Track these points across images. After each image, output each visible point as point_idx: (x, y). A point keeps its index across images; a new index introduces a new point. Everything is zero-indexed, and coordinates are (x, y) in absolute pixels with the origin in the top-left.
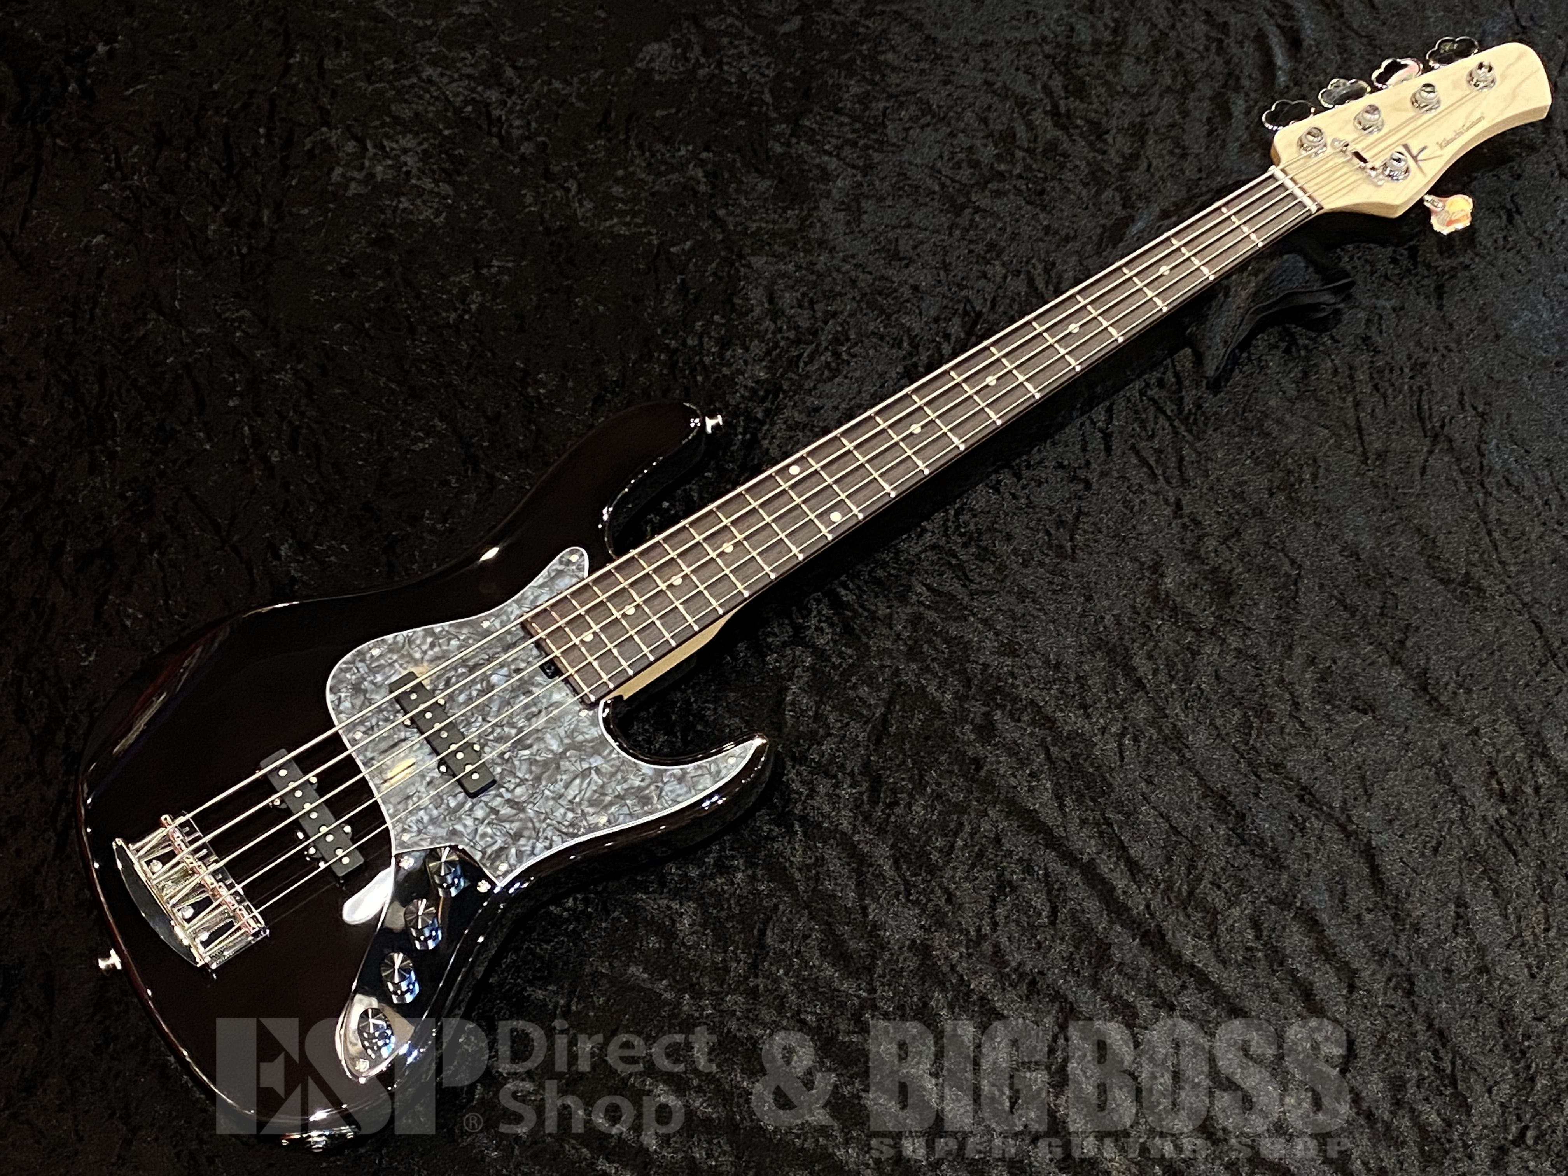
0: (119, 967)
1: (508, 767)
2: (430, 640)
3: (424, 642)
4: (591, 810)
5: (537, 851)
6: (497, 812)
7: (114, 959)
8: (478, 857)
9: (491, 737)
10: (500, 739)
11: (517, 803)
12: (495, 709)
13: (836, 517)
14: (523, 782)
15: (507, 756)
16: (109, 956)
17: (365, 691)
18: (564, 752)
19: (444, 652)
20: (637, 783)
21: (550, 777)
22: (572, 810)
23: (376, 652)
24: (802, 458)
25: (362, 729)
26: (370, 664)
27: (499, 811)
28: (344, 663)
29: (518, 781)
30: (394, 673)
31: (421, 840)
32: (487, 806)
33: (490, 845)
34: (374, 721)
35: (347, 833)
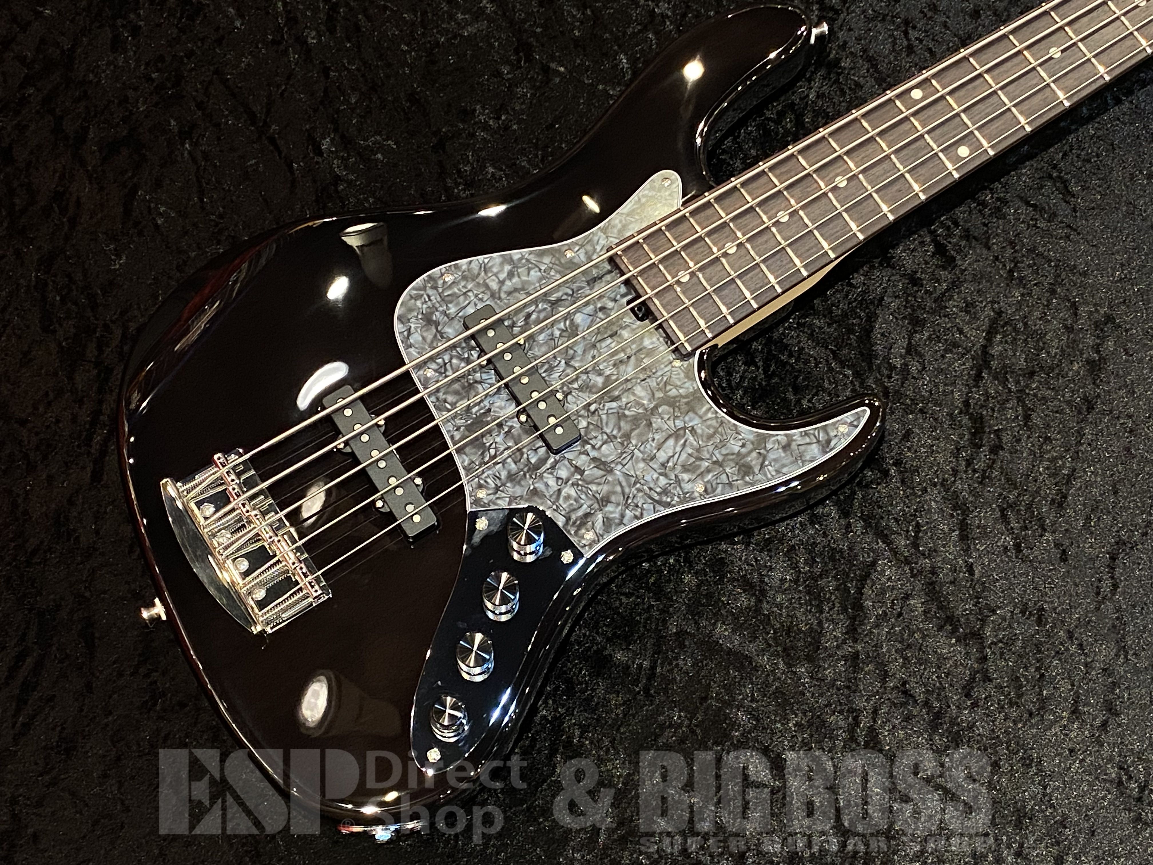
0: (164, 618)
1: (594, 420)
2: (507, 268)
3: (501, 271)
4: (686, 476)
5: (625, 521)
6: (582, 472)
7: (159, 609)
8: (560, 522)
9: (576, 386)
10: (586, 388)
11: (604, 463)
12: (580, 352)
13: (963, 151)
14: (611, 438)
15: (593, 408)
16: (153, 605)
17: (437, 324)
18: (656, 407)
19: (524, 283)
20: (736, 449)
21: (640, 435)
22: (665, 475)
23: (449, 278)
24: (927, 80)
25: (434, 366)
26: (443, 292)
27: (584, 471)
28: (414, 289)
29: (605, 437)
30: (469, 303)
31: (498, 498)
32: (571, 464)
33: (574, 510)
34: (447, 358)
35: (417, 486)
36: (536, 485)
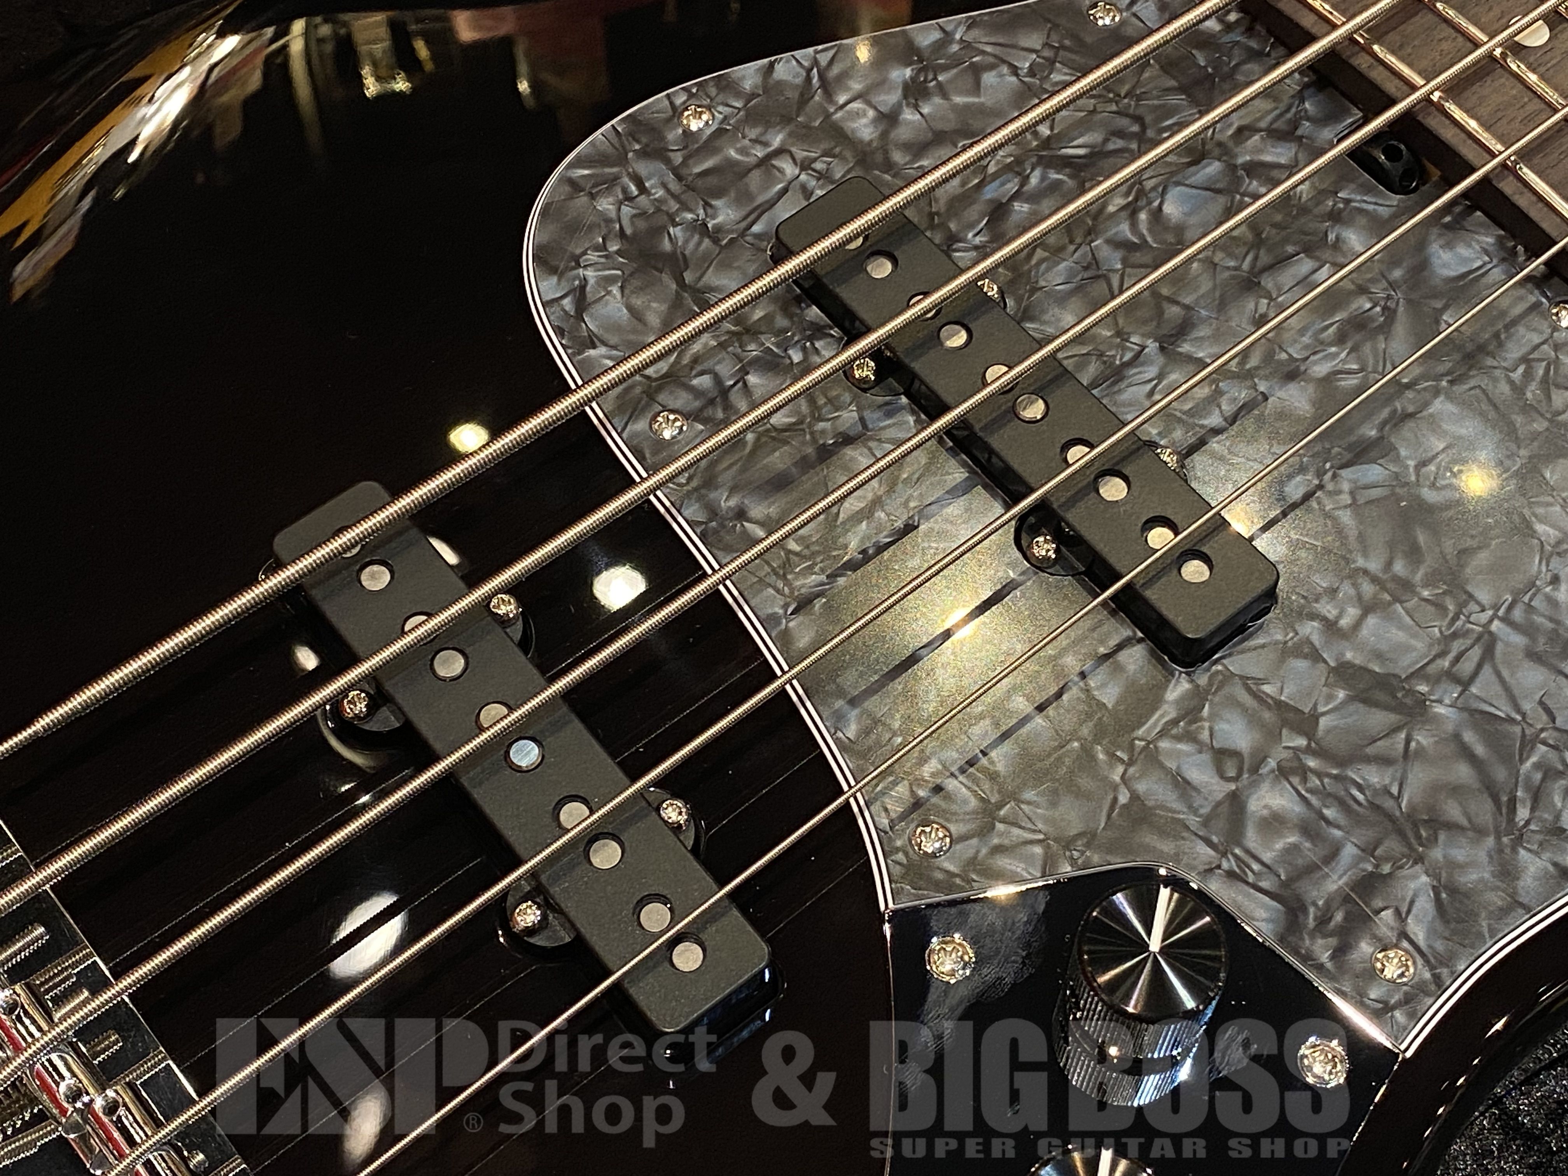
2: (900, 73)
3: (880, 83)
6: (1307, 723)
11: (1387, 682)
12: (1206, 314)
14: (1391, 590)
19: (965, 109)
23: (701, 124)
25: (681, 399)
26: (684, 163)
27: (1315, 717)
28: (578, 163)
29: (1368, 589)
30: (785, 191)
31: (998, 850)
32: (1258, 696)
33: (1311, 869)
34: (726, 369)
35: (676, 828)
36: (1141, 787)
